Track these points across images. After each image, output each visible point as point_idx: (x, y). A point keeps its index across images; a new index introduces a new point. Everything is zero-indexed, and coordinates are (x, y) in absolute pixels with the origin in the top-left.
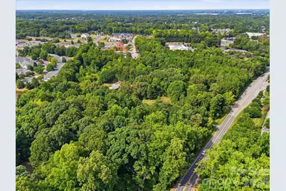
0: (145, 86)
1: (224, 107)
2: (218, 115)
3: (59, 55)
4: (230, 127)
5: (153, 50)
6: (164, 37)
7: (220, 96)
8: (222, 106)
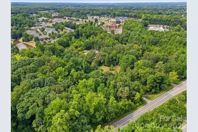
0: (105, 55)
1: (162, 85)
2: (153, 90)
3: (72, 28)
4: (157, 106)
5: (132, 29)
6: (149, 20)
7: (163, 74)
8: (160, 83)
